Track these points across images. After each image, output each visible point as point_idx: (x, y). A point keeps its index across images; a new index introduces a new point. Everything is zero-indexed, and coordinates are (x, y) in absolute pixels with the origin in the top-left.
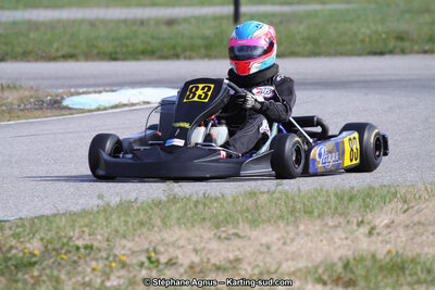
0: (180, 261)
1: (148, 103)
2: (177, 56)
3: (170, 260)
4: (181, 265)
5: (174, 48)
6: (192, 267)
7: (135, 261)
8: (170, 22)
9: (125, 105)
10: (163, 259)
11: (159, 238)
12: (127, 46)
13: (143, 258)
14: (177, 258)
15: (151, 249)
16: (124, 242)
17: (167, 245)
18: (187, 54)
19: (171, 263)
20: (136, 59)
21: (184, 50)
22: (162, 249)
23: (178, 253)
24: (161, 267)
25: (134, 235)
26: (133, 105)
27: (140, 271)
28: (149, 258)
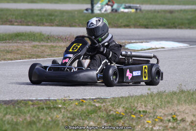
0: (187, 120)
1: (164, 48)
2: (175, 27)
3: (183, 119)
4: (188, 121)
5: (174, 23)
6: (192, 122)
7: (166, 119)
8: (171, 12)
9: (153, 49)
10: (179, 118)
11: (176, 109)
12: (152, 22)
13: (170, 118)
14: (185, 118)
15: (173, 114)
16: (160, 110)
17: (180, 112)
18: (180, 26)
19: (183, 120)
20: (157, 28)
21: (179, 25)
22: (178, 114)
23: (185, 116)
24: (178, 122)
25: (165, 107)
26: (157, 48)
27: (169, 123)
28: (173, 118)
